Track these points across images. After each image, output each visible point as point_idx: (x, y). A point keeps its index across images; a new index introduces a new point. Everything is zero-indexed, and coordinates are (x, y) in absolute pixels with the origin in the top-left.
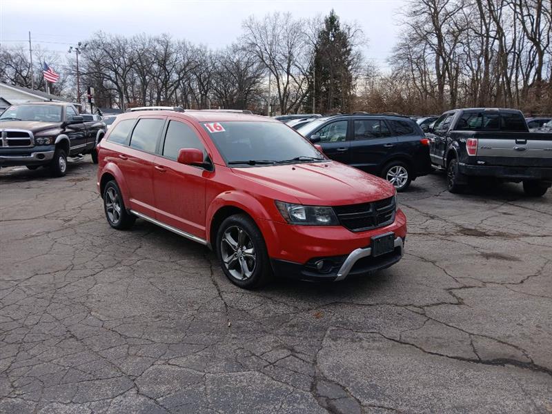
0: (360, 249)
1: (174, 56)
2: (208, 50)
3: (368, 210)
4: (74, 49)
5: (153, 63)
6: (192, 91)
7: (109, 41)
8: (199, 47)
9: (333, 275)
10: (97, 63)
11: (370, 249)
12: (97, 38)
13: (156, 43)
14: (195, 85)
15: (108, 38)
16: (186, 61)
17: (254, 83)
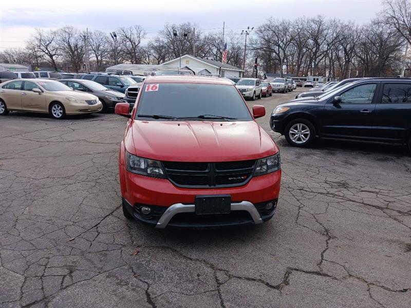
0: (181, 204)
1: (325, 32)
2: (355, 25)
3: (206, 170)
4: (244, 32)
5: (309, 38)
6: (339, 58)
7: (277, 24)
8: (347, 24)
9: (153, 222)
10: (268, 41)
11: (194, 206)
12: (269, 23)
13: (312, 23)
14: (341, 54)
15: (276, 22)
16: (335, 35)
17: (394, 51)
